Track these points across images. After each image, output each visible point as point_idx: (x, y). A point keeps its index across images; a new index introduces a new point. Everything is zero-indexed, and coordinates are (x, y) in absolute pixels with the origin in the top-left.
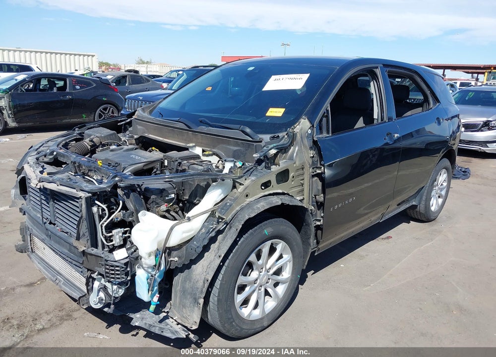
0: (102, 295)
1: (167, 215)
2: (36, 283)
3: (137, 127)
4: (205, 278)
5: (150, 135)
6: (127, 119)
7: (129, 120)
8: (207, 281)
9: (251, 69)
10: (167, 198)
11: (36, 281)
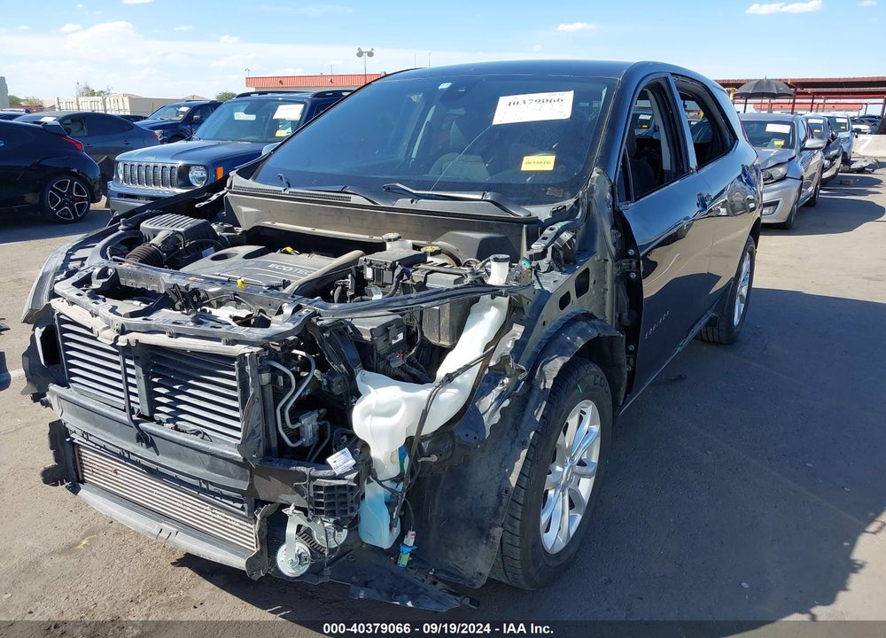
0: (302, 547)
1: (403, 374)
2: (79, 543)
3: (241, 210)
4: (500, 486)
5: (277, 224)
6: (211, 196)
7: (214, 197)
8: (506, 492)
9: (445, 86)
10: (394, 342)
11: (78, 539)
